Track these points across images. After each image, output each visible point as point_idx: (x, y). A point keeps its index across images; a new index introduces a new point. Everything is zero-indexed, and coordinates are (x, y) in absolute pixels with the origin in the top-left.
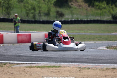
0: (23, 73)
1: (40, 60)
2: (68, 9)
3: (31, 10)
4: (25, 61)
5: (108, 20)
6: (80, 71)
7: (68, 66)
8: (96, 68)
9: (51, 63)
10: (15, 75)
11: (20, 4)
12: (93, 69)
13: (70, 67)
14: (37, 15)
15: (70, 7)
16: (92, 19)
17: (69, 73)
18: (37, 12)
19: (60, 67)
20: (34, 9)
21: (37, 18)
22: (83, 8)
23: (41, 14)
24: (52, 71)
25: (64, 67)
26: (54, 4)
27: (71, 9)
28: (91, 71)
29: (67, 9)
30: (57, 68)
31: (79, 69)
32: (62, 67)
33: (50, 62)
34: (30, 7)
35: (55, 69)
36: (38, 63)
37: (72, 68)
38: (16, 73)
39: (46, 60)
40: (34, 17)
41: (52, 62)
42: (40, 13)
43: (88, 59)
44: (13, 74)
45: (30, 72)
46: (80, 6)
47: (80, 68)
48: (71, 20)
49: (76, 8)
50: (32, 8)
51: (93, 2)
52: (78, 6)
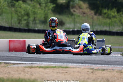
0: (22, 73)
1: (42, 60)
2: (70, 16)
3: (24, 16)
4: (24, 61)
5: (119, 31)
6: (92, 72)
7: (77, 67)
8: (113, 70)
9: (57, 64)
10: (12, 74)
11: (10, 9)
12: (109, 70)
13: (80, 68)
14: (31, 22)
15: (72, 15)
16: (99, 30)
17: (79, 74)
18: (31, 18)
19: (68, 67)
20: (28, 15)
21: (32, 26)
22: (88, 16)
23: (36, 21)
24: (58, 71)
25: (73, 68)
26: (52, 10)
27: (73, 17)
28: (106, 73)
29: (68, 17)
30: (64, 69)
31: (92, 71)
32: (70, 68)
33: (55, 62)
34: (23, 12)
35: (62, 70)
36: (41, 63)
37: (83, 69)
38: (14, 73)
39: (49, 61)
40: (28, 24)
41: (57, 62)
42: (34, 20)
43: (101, 61)
44: (9, 73)
45: (31, 72)
46: (84, 13)
47: (93, 69)
48: (73, 29)
49: (79, 16)
50: (25, 13)
51: (100, 9)
52: (81, 14)
